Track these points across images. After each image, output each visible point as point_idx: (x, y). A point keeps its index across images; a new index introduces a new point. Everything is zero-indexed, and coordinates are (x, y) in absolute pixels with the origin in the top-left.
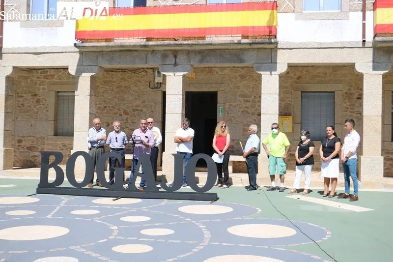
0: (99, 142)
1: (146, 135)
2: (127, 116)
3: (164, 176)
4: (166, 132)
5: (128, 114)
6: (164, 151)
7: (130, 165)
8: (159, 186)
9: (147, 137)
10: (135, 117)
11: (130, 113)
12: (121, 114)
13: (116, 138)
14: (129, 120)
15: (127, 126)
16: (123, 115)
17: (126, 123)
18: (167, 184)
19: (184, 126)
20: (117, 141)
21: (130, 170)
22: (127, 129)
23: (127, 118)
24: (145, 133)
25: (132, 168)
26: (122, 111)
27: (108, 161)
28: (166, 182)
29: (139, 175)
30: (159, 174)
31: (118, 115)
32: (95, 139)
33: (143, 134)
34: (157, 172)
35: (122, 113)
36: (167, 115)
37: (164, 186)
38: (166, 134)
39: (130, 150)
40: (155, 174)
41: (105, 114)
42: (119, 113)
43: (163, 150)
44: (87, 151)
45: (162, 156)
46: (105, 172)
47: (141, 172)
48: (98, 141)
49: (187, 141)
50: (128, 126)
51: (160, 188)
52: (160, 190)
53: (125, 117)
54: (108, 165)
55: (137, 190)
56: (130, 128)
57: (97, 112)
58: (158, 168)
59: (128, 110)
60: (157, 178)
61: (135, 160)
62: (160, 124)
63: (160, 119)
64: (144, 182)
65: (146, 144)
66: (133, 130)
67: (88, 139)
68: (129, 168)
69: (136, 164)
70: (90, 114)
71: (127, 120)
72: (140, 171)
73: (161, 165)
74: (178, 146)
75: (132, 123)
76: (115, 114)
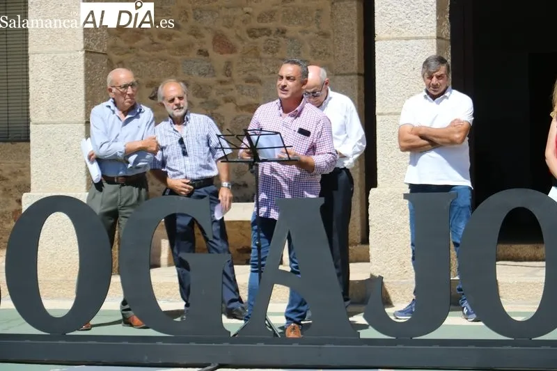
0: (132, 159)
1: (301, 123)
2: (229, 56)
3: (376, 282)
4: (378, 110)
5: (232, 49)
6: (375, 185)
7: (245, 244)
8: (359, 319)
9: (304, 132)
10: (257, 56)
11: (238, 44)
12: (204, 47)
13: (181, 141)
14: (234, 69)
15: (230, 94)
16: (210, 51)
17: (221, 82)
18: (388, 310)
19: (434, 80)
20: (185, 154)
21: (247, 263)
22: (231, 105)
23: (229, 63)
24: (297, 115)
25: (254, 254)
26: (209, 37)
27: (161, 231)
28: (388, 302)
29: (283, 278)
30: (358, 272)
31: (193, 54)
32: (118, 148)
33: (288, 118)
34: (351, 265)
35: (209, 47)
36: (379, 46)
37: (380, 321)
38: (378, 119)
39: (245, 185)
40: (345, 272)
41: (141, 52)
42: (197, 47)
43: (371, 180)
44: (82, 195)
45: (367, 204)
46: (153, 272)
47: (289, 269)
48: (128, 154)
49: (453, 142)
50: (235, 93)
51: (364, 327)
52: (364, 334)
53: (219, 59)
54: (165, 244)
55: (275, 337)
56: (243, 100)
57: (113, 47)
58: (354, 250)
59: (230, 34)
60: (350, 292)
61: (264, 226)
62: (356, 82)
63: (354, 62)
64: (303, 303)
65: (304, 158)
66: (252, 108)
67: (88, 147)
68: (242, 256)
69: (269, 236)
70: (88, 52)
71: (227, 70)
72: (286, 267)
73: (365, 241)
74: (414, 162)
75: (248, 81)
76: (182, 49)
